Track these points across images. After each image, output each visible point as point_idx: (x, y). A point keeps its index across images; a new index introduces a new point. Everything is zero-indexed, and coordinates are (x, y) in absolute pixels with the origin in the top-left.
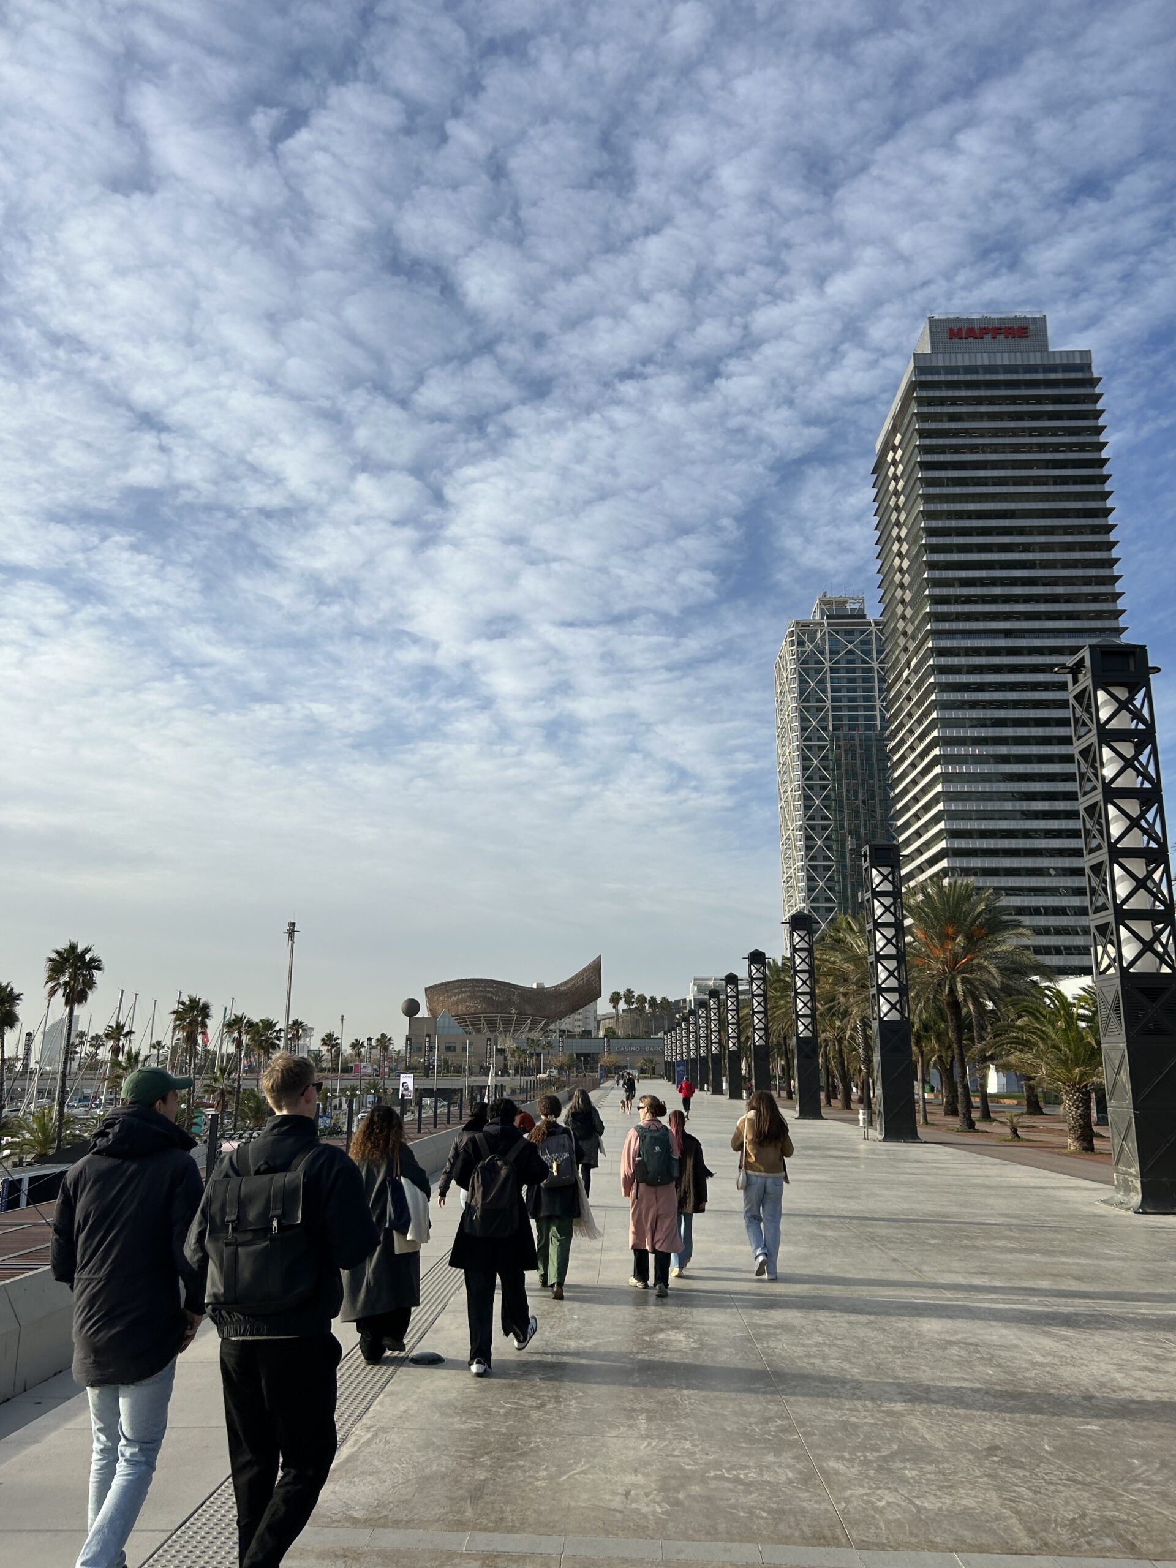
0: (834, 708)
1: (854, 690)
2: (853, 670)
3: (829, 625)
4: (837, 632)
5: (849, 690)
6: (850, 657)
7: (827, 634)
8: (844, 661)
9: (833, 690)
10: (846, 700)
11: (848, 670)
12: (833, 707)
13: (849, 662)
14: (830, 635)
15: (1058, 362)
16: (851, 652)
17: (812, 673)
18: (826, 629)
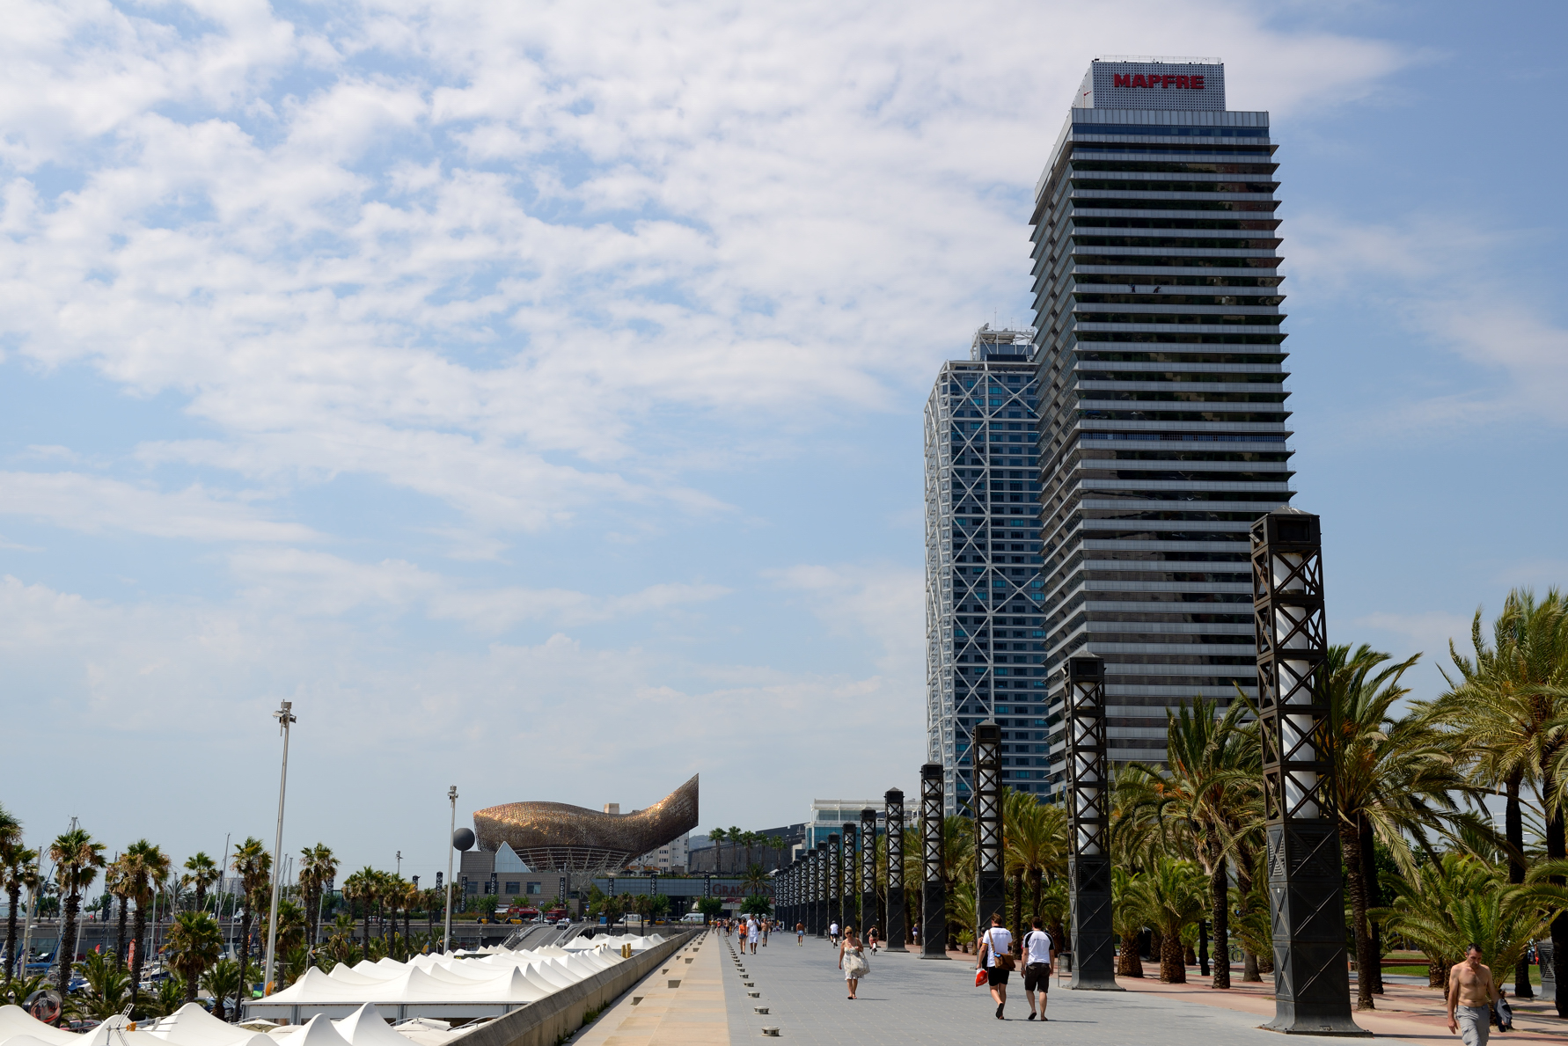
0: (993, 473)
1: (1019, 450)
2: (1018, 426)
3: (991, 368)
4: (999, 377)
5: (1012, 451)
6: (1015, 409)
7: (987, 380)
8: (1007, 415)
9: (993, 450)
10: (1008, 462)
11: (1012, 426)
12: (992, 471)
13: (1013, 415)
14: (991, 380)
15: (1232, 124)
16: (1015, 402)
17: (967, 427)
18: (987, 373)
